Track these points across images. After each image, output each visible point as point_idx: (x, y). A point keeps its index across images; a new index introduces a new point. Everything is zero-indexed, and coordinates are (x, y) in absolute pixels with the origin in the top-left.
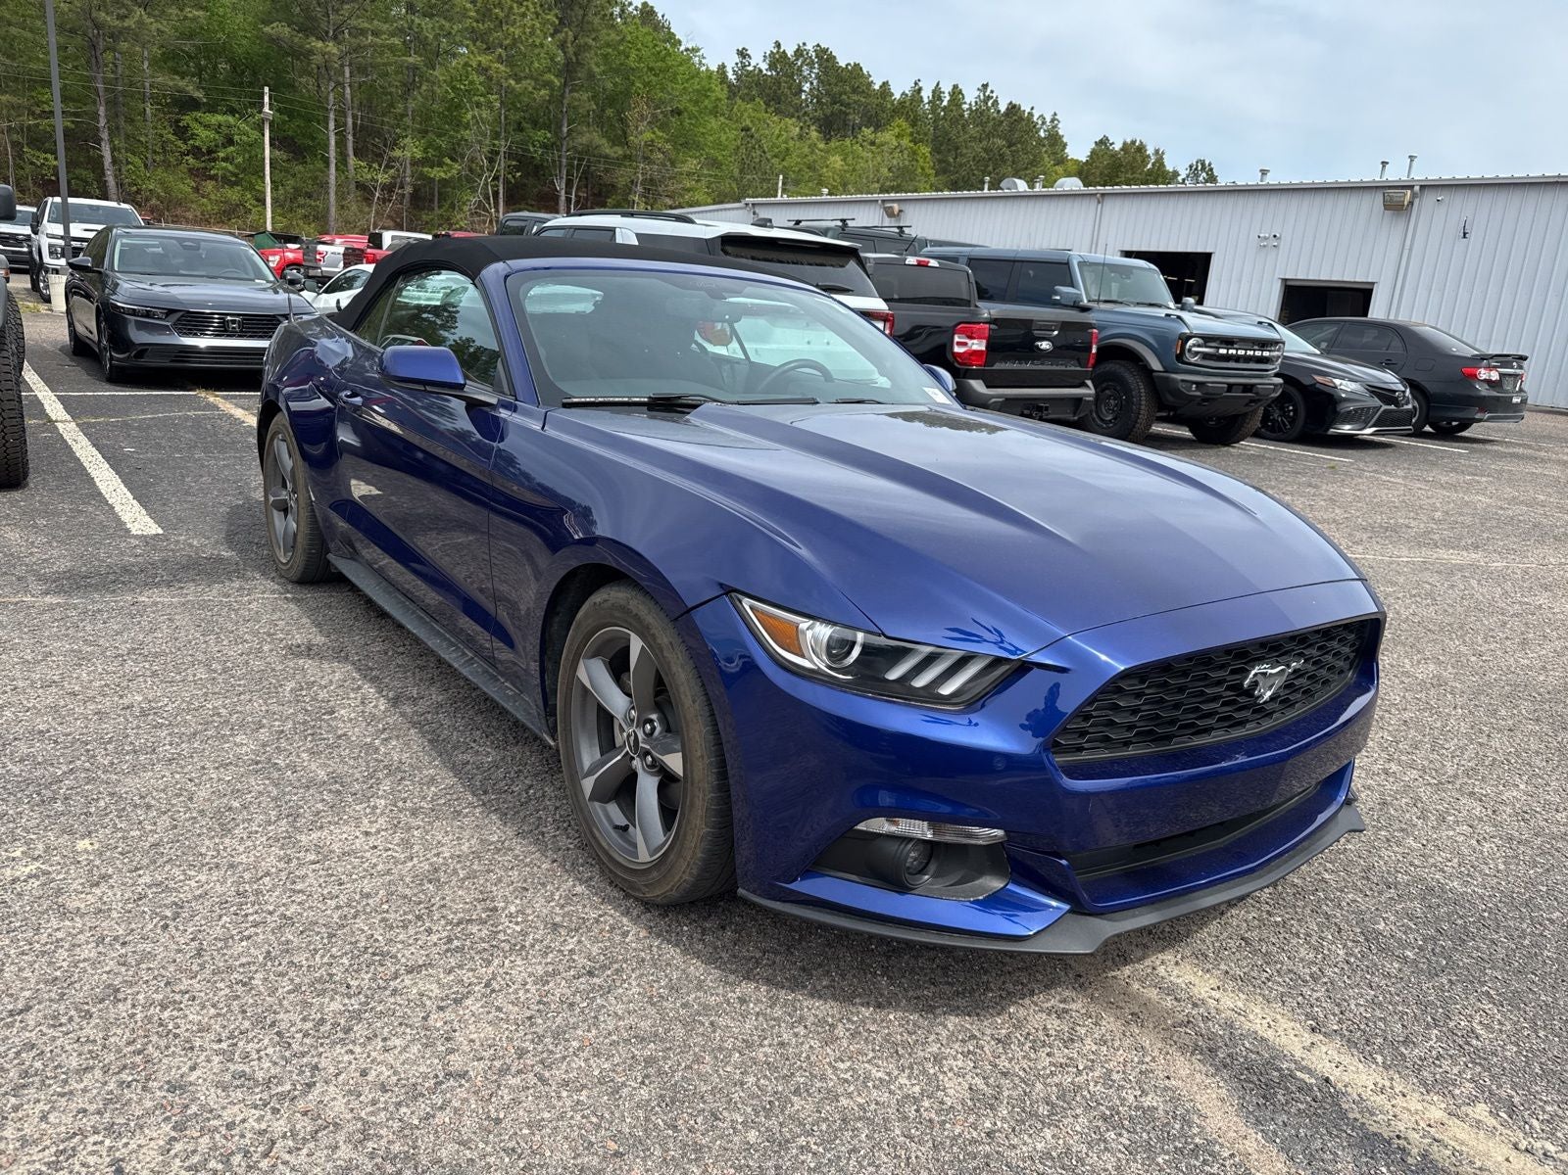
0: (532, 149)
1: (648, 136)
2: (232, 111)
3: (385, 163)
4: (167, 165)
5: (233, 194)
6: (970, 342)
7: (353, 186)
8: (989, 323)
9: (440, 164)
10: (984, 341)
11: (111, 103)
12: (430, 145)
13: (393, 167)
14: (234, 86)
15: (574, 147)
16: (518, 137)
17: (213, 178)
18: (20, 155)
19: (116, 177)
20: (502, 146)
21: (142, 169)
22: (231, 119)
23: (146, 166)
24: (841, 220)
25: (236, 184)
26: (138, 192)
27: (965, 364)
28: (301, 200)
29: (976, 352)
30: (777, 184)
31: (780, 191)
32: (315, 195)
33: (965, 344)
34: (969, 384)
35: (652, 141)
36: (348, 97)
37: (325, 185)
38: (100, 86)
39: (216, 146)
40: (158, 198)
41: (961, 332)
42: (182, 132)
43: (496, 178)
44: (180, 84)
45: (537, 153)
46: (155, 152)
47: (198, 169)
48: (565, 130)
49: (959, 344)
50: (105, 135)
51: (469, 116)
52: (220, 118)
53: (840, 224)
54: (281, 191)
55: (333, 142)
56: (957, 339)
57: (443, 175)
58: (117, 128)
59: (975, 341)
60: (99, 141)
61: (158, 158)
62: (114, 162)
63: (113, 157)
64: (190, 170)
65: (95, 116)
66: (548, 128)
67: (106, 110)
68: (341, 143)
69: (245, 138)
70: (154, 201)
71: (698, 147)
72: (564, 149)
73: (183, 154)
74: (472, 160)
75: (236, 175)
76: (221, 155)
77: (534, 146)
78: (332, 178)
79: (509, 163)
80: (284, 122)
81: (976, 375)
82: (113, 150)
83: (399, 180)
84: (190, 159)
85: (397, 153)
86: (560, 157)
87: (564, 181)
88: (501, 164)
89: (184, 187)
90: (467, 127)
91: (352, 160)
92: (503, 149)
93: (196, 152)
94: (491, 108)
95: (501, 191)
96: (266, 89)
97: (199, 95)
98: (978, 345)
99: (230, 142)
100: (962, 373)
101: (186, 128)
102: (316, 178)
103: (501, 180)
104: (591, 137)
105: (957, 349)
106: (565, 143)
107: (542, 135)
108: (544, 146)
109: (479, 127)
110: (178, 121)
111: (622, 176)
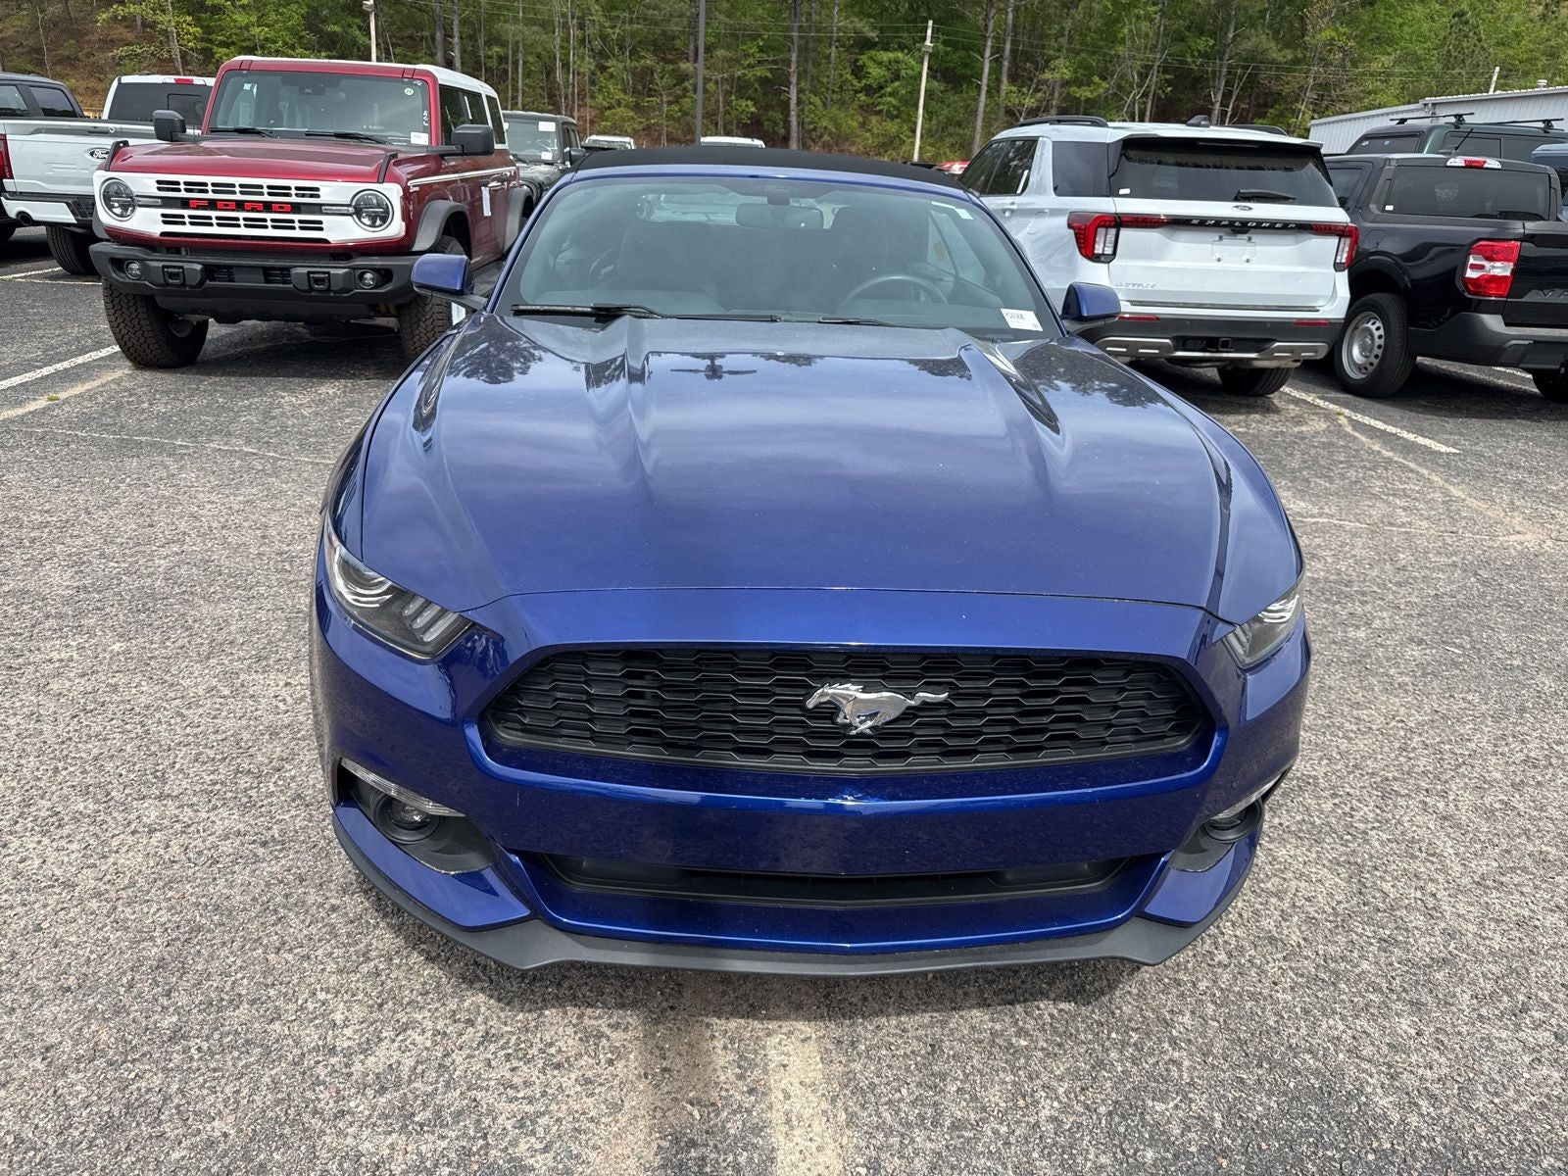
0: (1189, 60)
1: (1328, 34)
2: (902, 47)
3: (1034, 86)
4: (842, 103)
5: (892, 127)
6: (1487, 264)
7: (1002, 113)
8: (1521, 240)
9: (1089, 83)
10: (1511, 265)
11: (803, 50)
12: (1080, 65)
13: (1040, 90)
14: (908, 22)
15: (1237, 54)
16: (1178, 48)
17: (879, 112)
18: (727, 103)
19: (798, 116)
20: (1157, 59)
21: (821, 109)
22: (900, 55)
23: (825, 104)
24: (1455, 116)
25: (897, 117)
26: (815, 129)
27: (1476, 294)
28: (951, 130)
29: (1494, 278)
30: (1491, 77)
31: (1493, 86)
32: (964, 124)
33: (1482, 267)
34: (1482, 322)
35: (1333, 39)
36: (1010, 22)
37: (974, 113)
38: (795, 34)
39: (886, 81)
40: (831, 134)
41: (1481, 252)
42: (858, 71)
43: (1145, 95)
44: (859, 25)
45: (1194, 63)
46: (833, 91)
47: (868, 106)
48: (1231, 35)
49: (1474, 267)
50: (794, 80)
51: (1126, 31)
52: (891, 55)
53: (1453, 120)
54: (934, 122)
55: (986, 70)
56: (1472, 261)
57: (1088, 94)
58: (805, 71)
59: (1498, 264)
60: (788, 84)
61: (834, 96)
62: (799, 102)
63: (798, 98)
64: (861, 107)
65: (788, 63)
66: (1213, 35)
67: (798, 56)
68: (996, 71)
69: (910, 72)
70: (826, 138)
71: (1391, 41)
72: (1226, 57)
73: (856, 92)
74: (1122, 77)
75: (897, 108)
76: (889, 89)
77: (1193, 56)
78: (982, 106)
79: (1163, 77)
80: (947, 53)
81: (1492, 309)
82: (800, 91)
83: (1044, 103)
84: (862, 97)
85: (1048, 75)
86: (1221, 66)
87: (1221, 93)
88: (1154, 79)
89: (851, 122)
90: (1122, 41)
91: (1005, 86)
92: (1157, 63)
93: (868, 90)
94: (1152, 20)
95: (1149, 109)
96: (930, 23)
97: (873, 35)
98: (1501, 269)
99: (897, 77)
100: (1474, 303)
101: (862, 67)
102: (968, 106)
103: (1151, 97)
104: (1261, 41)
105: (1471, 274)
106: (1228, 50)
107: (1203, 44)
108: (1206, 56)
109: (1134, 41)
110: (857, 61)
111: (1291, 83)
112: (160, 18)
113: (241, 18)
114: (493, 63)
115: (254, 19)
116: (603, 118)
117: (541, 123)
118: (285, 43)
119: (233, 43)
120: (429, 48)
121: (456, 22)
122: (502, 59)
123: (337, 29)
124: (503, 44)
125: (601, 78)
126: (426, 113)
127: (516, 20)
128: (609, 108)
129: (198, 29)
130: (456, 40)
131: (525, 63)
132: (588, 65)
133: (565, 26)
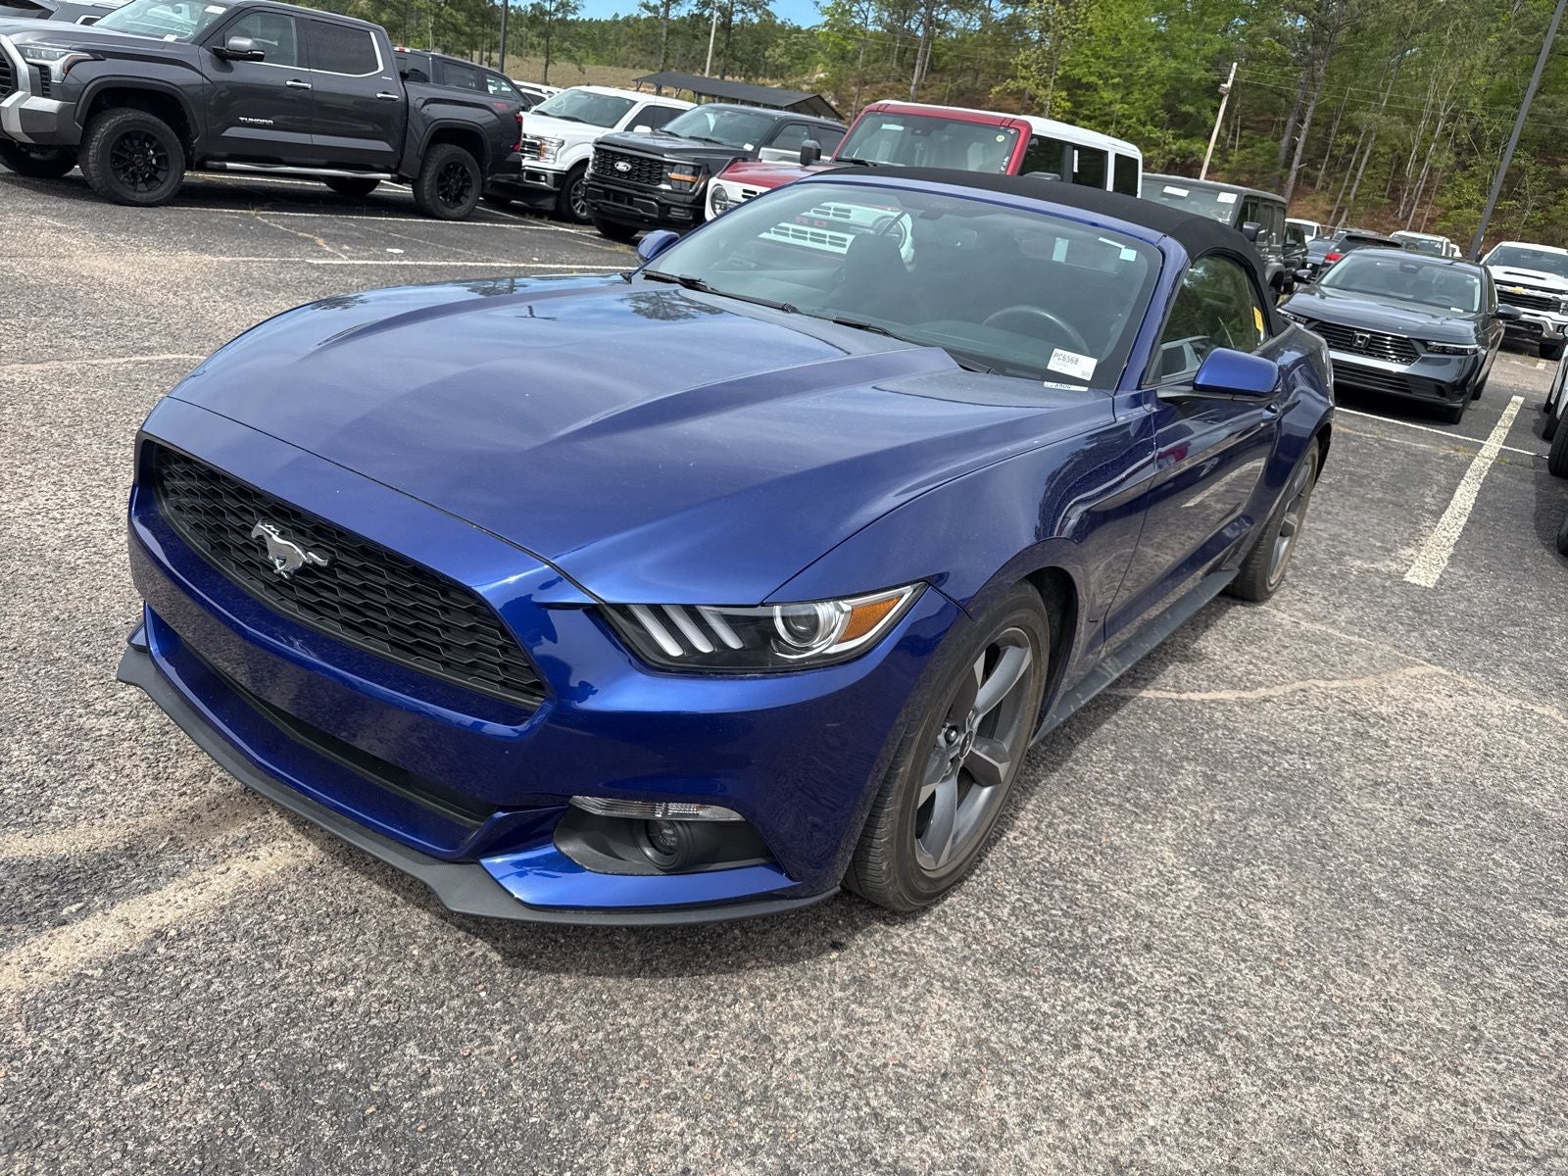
112: (1041, 92)
113: (1107, 95)
114: (1340, 152)
115: (1118, 96)
116: (1445, 217)
117: (1222, 194)
118: (1139, 120)
119: (1095, 117)
120: (1277, 133)
121: (1311, 108)
122: (1351, 148)
123: (1191, 109)
124: (1356, 132)
125: (1459, 176)
126: (1007, 159)
127: (1378, 110)
128: (1456, 208)
129: (1069, 104)
130: (1306, 125)
131: (1373, 153)
132: (1447, 158)
133: (1435, 119)
